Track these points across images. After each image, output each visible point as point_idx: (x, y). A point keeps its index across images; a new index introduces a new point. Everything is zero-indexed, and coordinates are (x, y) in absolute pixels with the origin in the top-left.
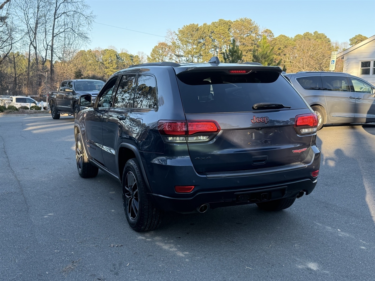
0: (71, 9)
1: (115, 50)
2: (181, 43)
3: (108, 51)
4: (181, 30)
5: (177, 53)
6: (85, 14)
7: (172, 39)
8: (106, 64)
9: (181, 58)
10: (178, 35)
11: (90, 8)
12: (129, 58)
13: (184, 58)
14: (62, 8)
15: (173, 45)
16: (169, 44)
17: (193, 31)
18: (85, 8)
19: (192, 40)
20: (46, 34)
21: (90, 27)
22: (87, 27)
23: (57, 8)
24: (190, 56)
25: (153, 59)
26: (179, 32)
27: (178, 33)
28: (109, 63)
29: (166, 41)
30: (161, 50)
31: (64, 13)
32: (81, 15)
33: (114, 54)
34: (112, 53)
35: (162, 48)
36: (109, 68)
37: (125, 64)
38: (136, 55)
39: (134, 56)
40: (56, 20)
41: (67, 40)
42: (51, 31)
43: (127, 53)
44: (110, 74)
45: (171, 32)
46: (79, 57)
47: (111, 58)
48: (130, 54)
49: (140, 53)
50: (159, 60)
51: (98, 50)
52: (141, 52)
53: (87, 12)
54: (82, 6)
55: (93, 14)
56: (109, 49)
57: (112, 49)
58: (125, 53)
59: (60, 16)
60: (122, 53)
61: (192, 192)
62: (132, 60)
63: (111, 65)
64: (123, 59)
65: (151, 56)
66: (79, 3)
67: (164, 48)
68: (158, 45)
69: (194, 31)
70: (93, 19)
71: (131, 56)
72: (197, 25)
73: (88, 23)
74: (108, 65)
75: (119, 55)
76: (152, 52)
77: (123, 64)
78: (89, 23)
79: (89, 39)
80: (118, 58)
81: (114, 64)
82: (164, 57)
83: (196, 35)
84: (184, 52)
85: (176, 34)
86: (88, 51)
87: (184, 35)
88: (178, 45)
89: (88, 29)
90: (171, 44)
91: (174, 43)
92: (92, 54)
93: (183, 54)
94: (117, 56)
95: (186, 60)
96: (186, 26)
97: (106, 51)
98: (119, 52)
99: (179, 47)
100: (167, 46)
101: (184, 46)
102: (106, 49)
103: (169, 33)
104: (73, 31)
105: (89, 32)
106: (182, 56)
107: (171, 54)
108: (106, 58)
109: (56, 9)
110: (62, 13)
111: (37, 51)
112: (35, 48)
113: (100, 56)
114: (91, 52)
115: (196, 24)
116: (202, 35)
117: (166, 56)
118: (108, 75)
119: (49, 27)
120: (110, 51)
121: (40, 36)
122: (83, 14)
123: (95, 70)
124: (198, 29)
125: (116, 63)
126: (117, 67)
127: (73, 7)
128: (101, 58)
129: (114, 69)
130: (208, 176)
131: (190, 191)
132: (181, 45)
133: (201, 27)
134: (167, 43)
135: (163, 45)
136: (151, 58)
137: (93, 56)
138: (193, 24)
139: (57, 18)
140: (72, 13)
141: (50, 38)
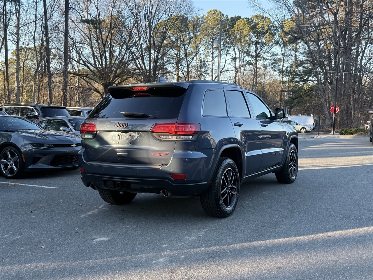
131: (83, 171)
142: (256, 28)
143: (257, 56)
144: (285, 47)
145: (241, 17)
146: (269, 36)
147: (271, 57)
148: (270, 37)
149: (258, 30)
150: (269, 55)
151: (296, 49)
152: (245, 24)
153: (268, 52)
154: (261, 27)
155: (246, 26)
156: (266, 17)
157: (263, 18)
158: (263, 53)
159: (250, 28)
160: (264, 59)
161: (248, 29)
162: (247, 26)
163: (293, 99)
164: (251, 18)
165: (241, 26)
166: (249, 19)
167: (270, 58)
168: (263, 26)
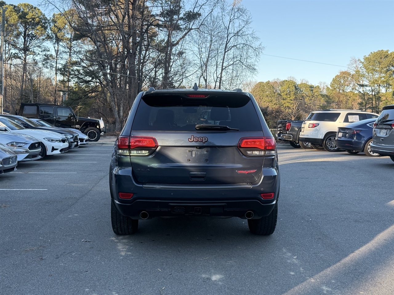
0: (240, 41)
1: (294, 81)
2: (366, 71)
3: (286, 82)
4: (367, 57)
5: (361, 83)
6: (254, 46)
7: (356, 68)
8: (284, 95)
9: (365, 88)
10: (363, 62)
11: (260, 40)
12: (309, 89)
13: (368, 88)
14: (232, 42)
15: (357, 73)
16: (351, 72)
17: (381, 58)
18: (255, 40)
19: (378, 68)
20: (217, 67)
21: (258, 58)
22: (255, 59)
23: (228, 42)
24: (376, 85)
25: (333, 89)
26: (365, 59)
27: (363, 61)
28: (286, 95)
29: (349, 70)
30: (342, 80)
31: (233, 46)
32: (250, 47)
33: (293, 85)
34: (291, 84)
35: (344, 77)
36: (286, 99)
37: (304, 94)
38: (317, 85)
39: (315, 87)
40: (226, 53)
41: (234, 72)
42: (221, 64)
43: (307, 83)
44: (287, 106)
45: (355, 60)
46: (257, 89)
47: (290, 89)
48: (310, 85)
49: (321, 84)
50: (340, 90)
51: (276, 81)
52: (323, 82)
53: (256, 44)
54: (252, 39)
55: (262, 46)
56: (288, 80)
57: (291, 79)
58: (305, 83)
59: (230, 50)
60: (302, 84)
61: (131, 199)
62: (312, 90)
63: (289, 96)
64: (302, 90)
65: (331, 86)
66: (249, 36)
67: (347, 77)
68: (339, 74)
69: (383, 58)
70: (262, 51)
71: (311, 87)
72: (387, 51)
73: (255, 55)
74: (285, 96)
75: (299, 86)
76: (332, 82)
77: (302, 95)
78: (257, 55)
79: (256, 71)
80: (296, 89)
81: (292, 95)
82: (346, 87)
83: (385, 62)
84: (370, 81)
85: (361, 62)
86: (266, 83)
87: (370, 62)
88: (362, 73)
89: (256, 61)
90: (354, 72)
91: (357, 72)
92: (270, 85)
93: (368, 84)
94: (295, 87)
95: (371, 89)
96: (373, 53)
97: (284, 82)
98: (299, 82)
99: (363, 76)
100: (350, 74)
101: (370, 74)
102: (285, 80)
103: (353, 61)
104: (242, 63)
105: (256, 63)
106: (366, 86)
107: (354, 83)
108: (283, 90)
109: (226, 43)
110: (232, 46)
111: (207, 84)
112: (206, 80)
113: (278, 87)
114: (269, 83)
115: (385, 50)
116: (392, 62)
117: (348, 86)
118: (284, 107)
119: (220, 61)
120: (289, 81)
121: (211, 69)
122: (252, 46)
123: (272, 101)
124: (387, 56)
125: (294, 94)
126: (296, 98)
127: (242, 40)
128: (279, 89)
129: (292, 100)
130: (144, 186)
131: (130, 197)
132: (367, 74)
133: (391, 53)
134: (349, 72)
135: (344, 75)
136: (331, 88)
137: (270, 87)
138: (382, 50)
139: (227, 51)
140: (242, 45)
141: (219, 70)
142: (25, 18)
143: (26, 49)
144: (58, 43)
145: (6, 3)
146: (41, 29)
147: (42, 52)
148: (42, 31)
149: (28, 21)
150: (40, 50)
151: (71, 47)
152: (12, 12)
153: (39, 47)
154: (31, 17)
155: (13, 14)
156: (35, 7)
157: (32, 8)
158: (33, 47)
159: (18, 17)
160: (34, 53)
161: (16, 18)
162: (15, 15)
163: (73, 100)
164: (17, 5)
165: (8, 13)
166: (15, 6)
167: (40, 53)
168: (33, 17)
